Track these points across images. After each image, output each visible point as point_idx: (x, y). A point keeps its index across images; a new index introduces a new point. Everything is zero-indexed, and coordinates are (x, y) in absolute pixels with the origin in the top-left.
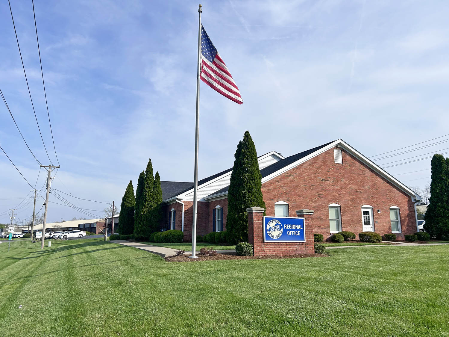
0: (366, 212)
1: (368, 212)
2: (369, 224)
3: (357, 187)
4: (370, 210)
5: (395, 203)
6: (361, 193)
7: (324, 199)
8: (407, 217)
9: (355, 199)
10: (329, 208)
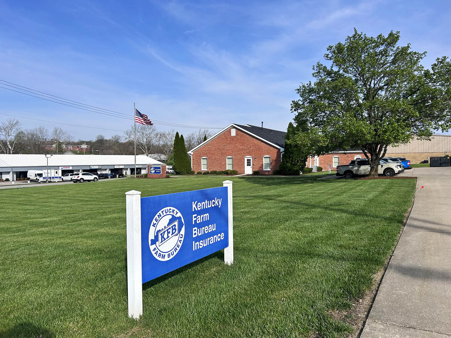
0: (249, 159)
1: (250, 159)
2: (250, 165)
3: (243, 147)
4: (251, 159)
5: (267, 154)
6: (245, 150)
7: (224, 155)
8: (275, 161)
9: (241, 153)
10: (227, 159)
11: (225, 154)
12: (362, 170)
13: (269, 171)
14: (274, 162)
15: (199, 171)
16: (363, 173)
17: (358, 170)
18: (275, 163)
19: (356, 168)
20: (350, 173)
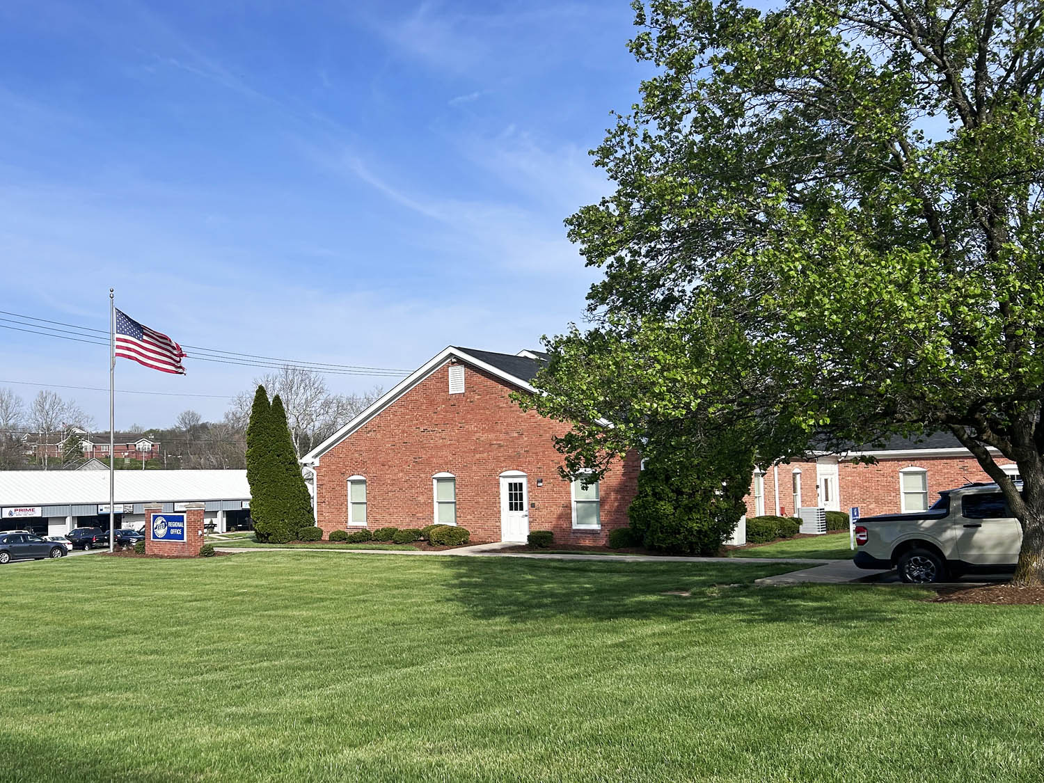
0: (516, 484)
1: (521, 484)
2: (522, 509)
3: (492, 436)
4: (524, 481)
6: (500, 446)
7: (425, 466)
8: (617, 491)
9: (486, 461)
10: (435, 481)
11: (428, 462)
12: (990, 543)
13: (593, 532)
14: (613, 496)
15: (341, 528)
16: (992, 556)
17: (966, 541)
18: (616, 499)
19: (957, 532)
20: (924, 557)
